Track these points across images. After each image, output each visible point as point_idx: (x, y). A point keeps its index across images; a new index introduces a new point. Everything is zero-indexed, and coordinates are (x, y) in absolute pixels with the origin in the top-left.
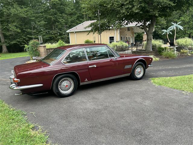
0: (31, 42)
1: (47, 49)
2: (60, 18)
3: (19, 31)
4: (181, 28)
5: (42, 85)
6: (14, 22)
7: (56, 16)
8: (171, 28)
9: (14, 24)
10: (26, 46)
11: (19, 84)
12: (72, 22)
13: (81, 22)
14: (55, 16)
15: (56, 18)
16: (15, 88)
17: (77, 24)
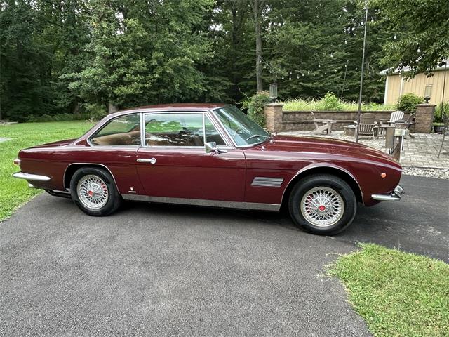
2: (384, 41)
5: (49, 179)
6: (280, 56)
7: (375, 36)
9: (280, 61)
10: (245, 103)
14: (373, 38)
15: (374, 40)
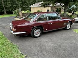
0: (16, 10)
1: (23, 14)
2: (27, 1)
3: (11, 6)
4: (76, 7)
5: (26, 32)
8: (71, 7)
10: (14, 12)
11: (15, 32)
12: (31, 3)
13: (35, 3)
16: (13, 34)
17: (34, 4)
